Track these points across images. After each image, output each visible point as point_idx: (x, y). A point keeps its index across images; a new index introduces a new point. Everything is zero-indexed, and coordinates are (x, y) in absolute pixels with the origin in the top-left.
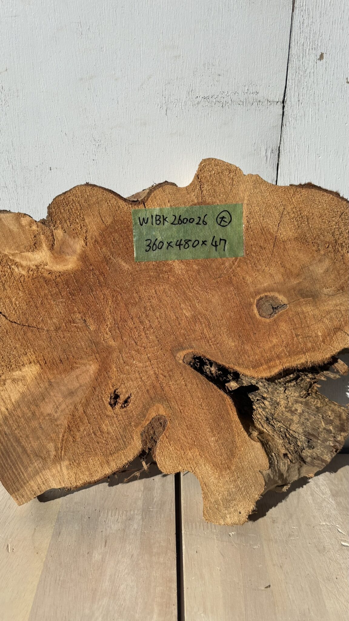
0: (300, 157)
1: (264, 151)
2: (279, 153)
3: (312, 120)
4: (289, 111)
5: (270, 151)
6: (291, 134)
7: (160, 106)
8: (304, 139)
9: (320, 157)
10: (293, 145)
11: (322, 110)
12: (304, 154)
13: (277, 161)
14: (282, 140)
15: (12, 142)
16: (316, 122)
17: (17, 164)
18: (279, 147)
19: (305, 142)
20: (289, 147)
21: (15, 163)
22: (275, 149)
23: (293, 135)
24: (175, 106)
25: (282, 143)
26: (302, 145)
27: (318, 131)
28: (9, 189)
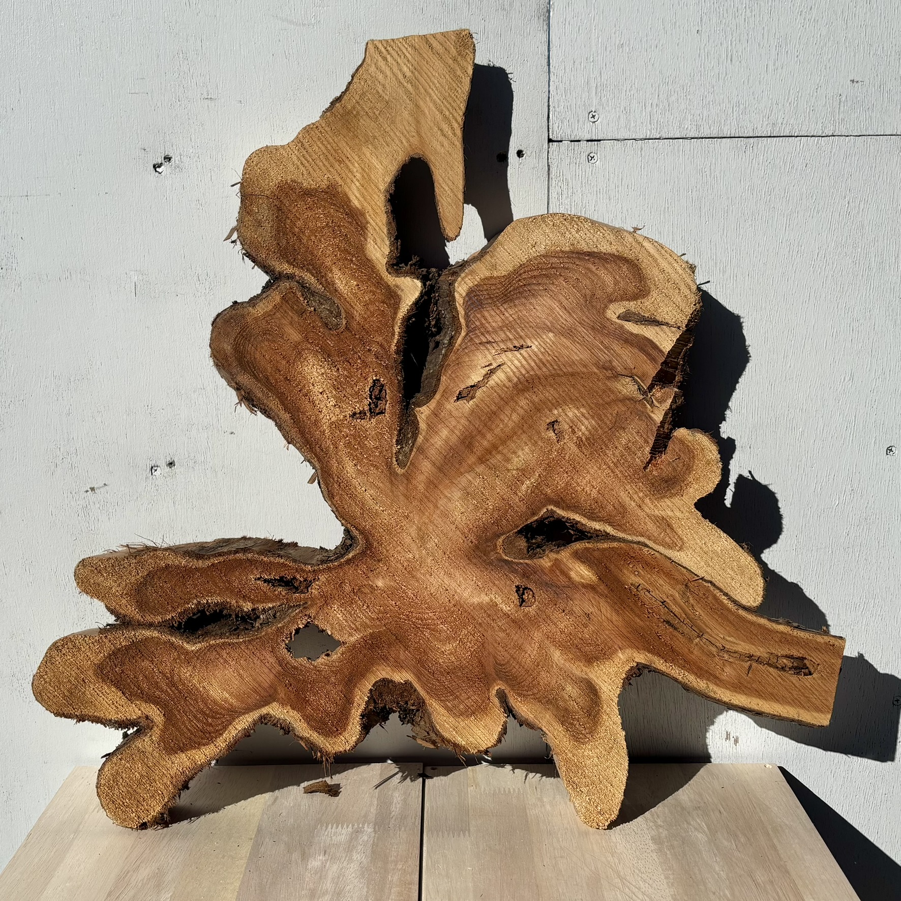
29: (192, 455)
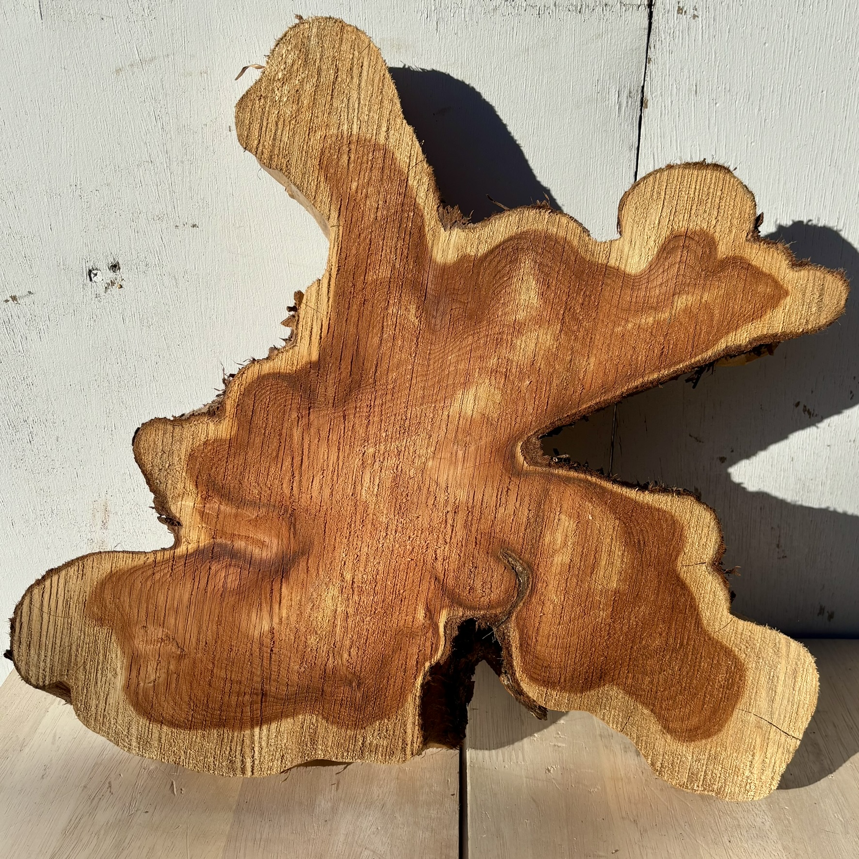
0: (681, 103)
1: (615, 94)
2: (643, 96)
3: (702, 37)
4: (660, 22)
5: (625, 95)
6: (664, 64)
7: (426, 16)
8: (689, 72)
9: (717, 105)
10: (669, 82)
11: (721, 20)
12: (689, 100)
13: (639, 111)
14: (648, 73)
15: (162, 81)
16: (710, 40)
17: (171, 121)
18: (643, 87)
19: (689, 78)
20: (662, 86)
21: (167, 118)
22: (635, 91)
23: (668, 66)
24: (452, 15)
25: (648, 79)
26: (685, 83)
27: (714, 56)
28: (156, 166)
29: (142, 256)
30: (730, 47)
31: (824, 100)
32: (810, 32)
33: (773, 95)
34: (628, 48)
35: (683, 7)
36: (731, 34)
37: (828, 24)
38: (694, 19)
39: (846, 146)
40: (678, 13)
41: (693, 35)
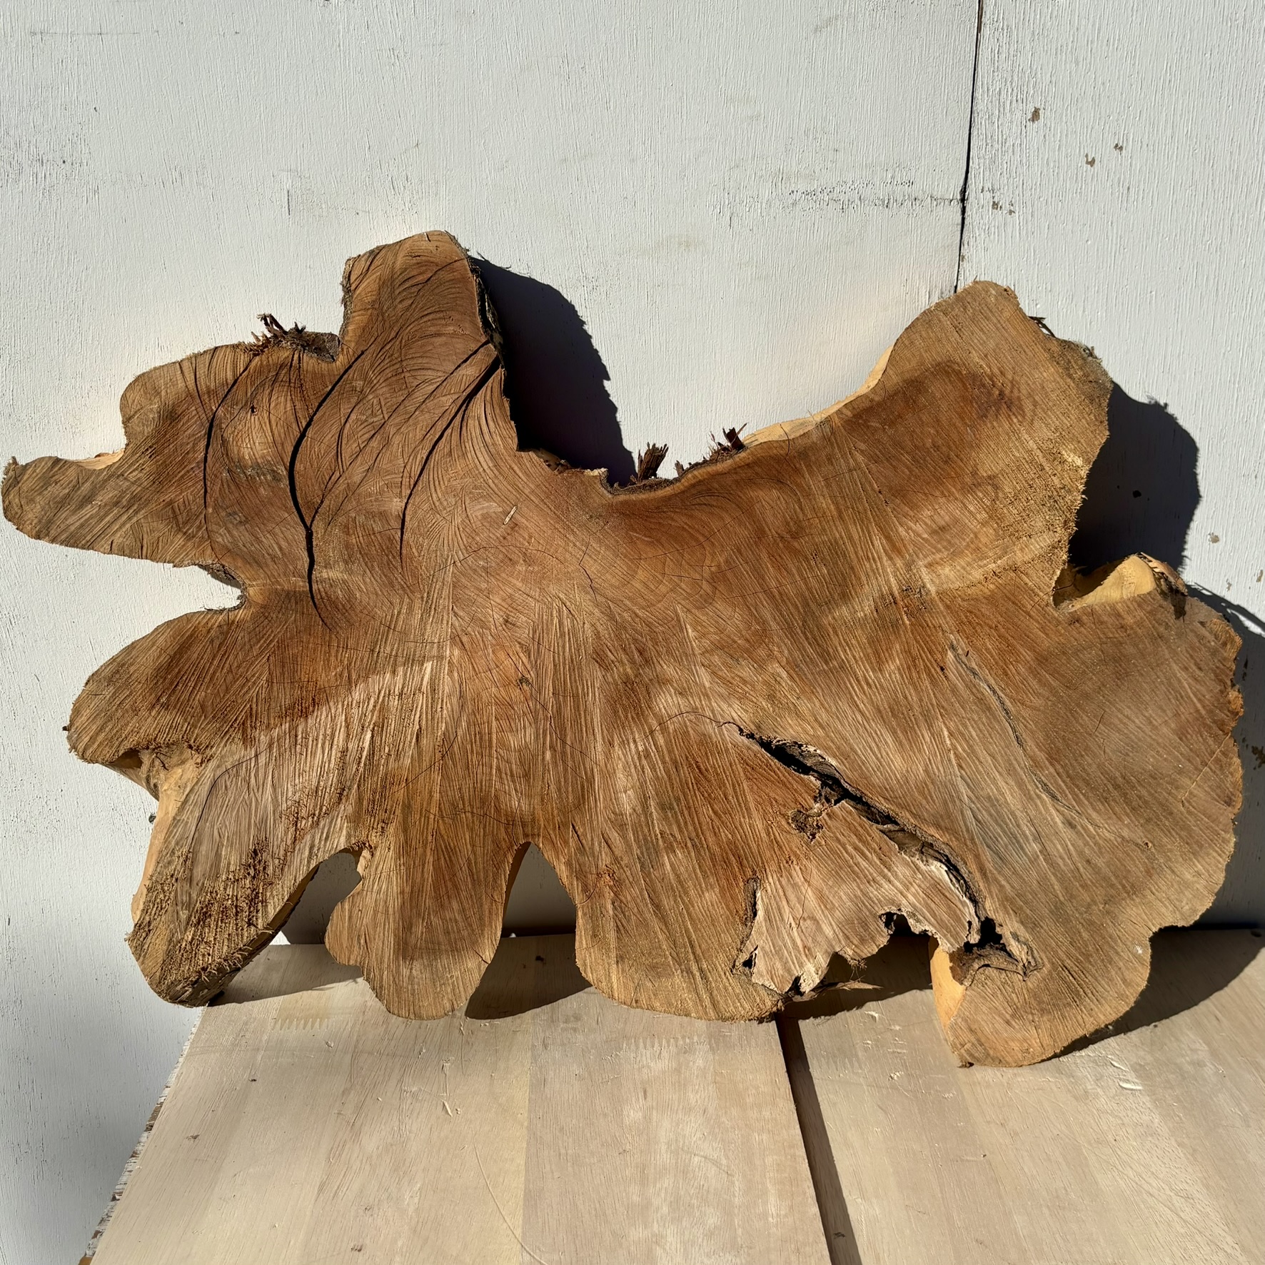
1: (926, 295)
3: (1020, 233)
4: (974, 217)
5: (937, 295)
6: (980, 262)
7: (719, 211)
8: (1006, 270)
9: (1038, 306)
11: (1039, 216)
14: (961, 272)
16: (1028, 237)
18: (956, 286)
19: (1006, 276)
23: (983, 264)
24: (747, 210)
25: (962, 278)
27: (1032, 254)
30: (1050, 244)
31: (1154, 301)
32: (1135, 230)
33: (1098, 296)
34: (940, 245)
35: (998, 202)
36: (1051, 230)
37: (1155, 221)
38: (1010, 214)
39: (1180, 350)
40: (993, 208)
41: (1009, 230)
